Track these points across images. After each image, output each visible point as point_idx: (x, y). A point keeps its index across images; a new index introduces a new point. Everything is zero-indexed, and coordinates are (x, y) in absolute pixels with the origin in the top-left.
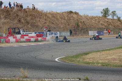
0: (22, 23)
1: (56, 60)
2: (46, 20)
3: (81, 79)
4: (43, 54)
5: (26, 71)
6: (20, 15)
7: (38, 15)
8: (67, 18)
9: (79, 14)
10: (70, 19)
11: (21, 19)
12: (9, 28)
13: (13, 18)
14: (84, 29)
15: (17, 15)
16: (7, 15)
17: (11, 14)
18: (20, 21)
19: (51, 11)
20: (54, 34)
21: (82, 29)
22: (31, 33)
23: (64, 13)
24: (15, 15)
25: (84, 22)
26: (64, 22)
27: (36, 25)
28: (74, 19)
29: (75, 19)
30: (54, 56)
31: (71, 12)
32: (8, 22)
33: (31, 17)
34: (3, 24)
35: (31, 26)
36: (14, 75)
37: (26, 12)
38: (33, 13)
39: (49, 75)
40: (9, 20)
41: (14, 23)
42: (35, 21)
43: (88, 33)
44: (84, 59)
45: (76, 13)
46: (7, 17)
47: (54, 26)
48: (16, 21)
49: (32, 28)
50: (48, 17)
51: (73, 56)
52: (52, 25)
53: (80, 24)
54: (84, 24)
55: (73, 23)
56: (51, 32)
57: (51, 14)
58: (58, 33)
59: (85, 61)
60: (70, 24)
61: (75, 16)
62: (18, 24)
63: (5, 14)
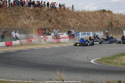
0: (53, 23)
1: (92, 61)
2: (77, 20)
3: (122, 81)
4: (77, 56)
5: (63, 74)
6: (51, 15)
7: (69, 15)
8: (101, 18)
9: (112, 13)
10: (103, 19)
11: (52, 20)
12: (38, 29)
13: (43, 18)
14: (118, 29)
15: (48, 15)
16: (37, 16)
17: (41, 14)
18: (50, 21)
19: (83, 11)
20: (87, 34)
21: (116, 29)
22: (63, 33)
23: (96, 12)
24: (46, 15)
25: (118, 21)
26: (97, 21)
27: (67, 26)
28: (107, 19)
29: (109, 18)
30: (89, 58)
31: (104, 11)
32: (38, 23)
33: (62, 17)
34: (33, 25)
35: (63, 26)
36: (50, 79)
37: (57, 12)
38: (65, 13)
39: (87, 78)
40: (39, 20)
41: (45, 24)
42: (66, 21)
43: (123, 33)
44: (121, 60)
45: (109, 12)
46: (37, 17)
47: (87, 26)
48: (46, 22)
49: (63, 29)
50: (80, 17)
51: (110, 57)
52: (84, 25)
53: (113, 23)
54: (119, 23)
55: (106, 23)
56: (84, 32)
57: (83, 14)
58: (91, 33)
59: (123, 62)
60: (103, 23)
61: (108, 15)
62: (48, 24)
63: (34, 14)
